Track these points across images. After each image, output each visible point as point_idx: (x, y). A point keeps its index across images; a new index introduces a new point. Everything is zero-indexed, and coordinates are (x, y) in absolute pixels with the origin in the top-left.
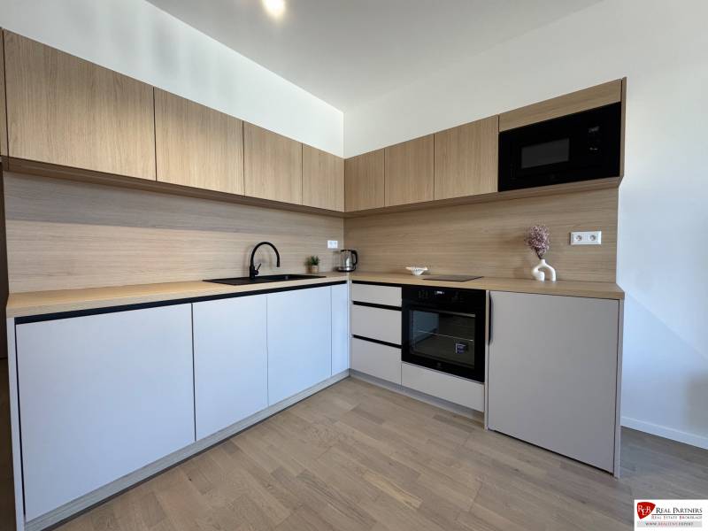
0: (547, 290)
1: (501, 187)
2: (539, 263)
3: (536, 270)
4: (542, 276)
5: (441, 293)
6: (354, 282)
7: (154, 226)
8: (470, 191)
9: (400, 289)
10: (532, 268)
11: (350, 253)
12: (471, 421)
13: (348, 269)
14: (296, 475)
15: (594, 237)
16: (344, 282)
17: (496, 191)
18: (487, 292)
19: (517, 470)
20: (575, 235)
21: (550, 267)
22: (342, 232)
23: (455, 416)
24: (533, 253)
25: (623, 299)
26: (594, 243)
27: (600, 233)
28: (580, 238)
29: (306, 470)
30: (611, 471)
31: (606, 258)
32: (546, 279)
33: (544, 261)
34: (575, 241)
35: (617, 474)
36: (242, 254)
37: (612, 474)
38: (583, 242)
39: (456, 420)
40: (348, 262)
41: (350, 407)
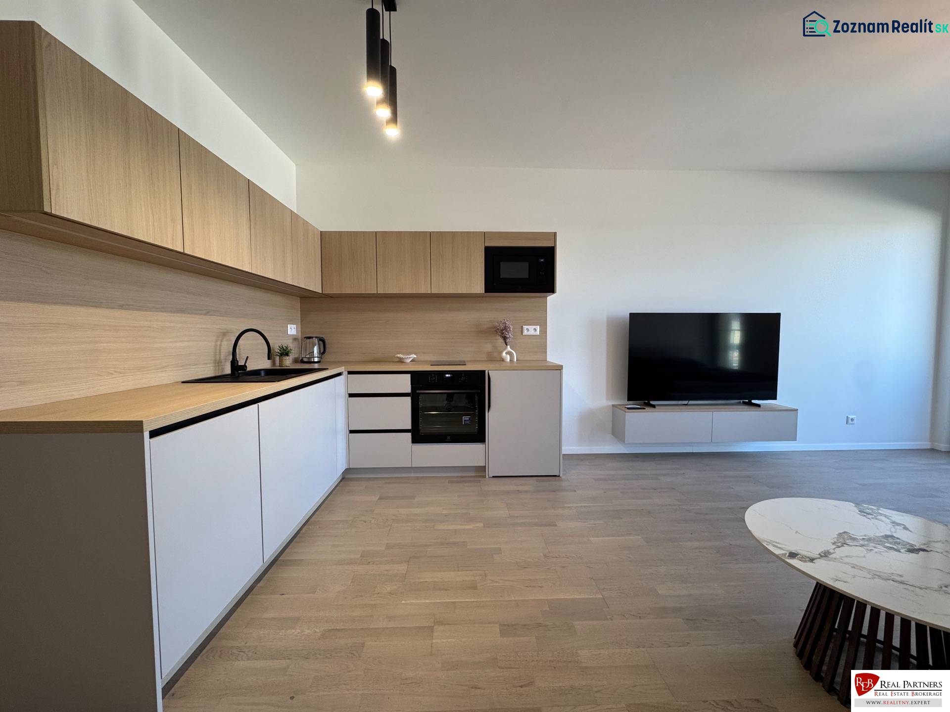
0: (512, 367)
1: (487, 289)
2: (506, 348)
3: (504, 354)
4: (508, 358)
5: (449, 375)
6: (350, 373)
7: (121, 307)
8: (463, 289)
9: (409, 376)
10: (501, 352)
11: (316, 341)
12: (476, 476)
13: (316, 360)
14: (383, 549)
15: (535, 330)
16: (339, 374)
17: (484, 292)
18: (487, 372)
19: (518, 491)
20: (525, 327)
21: (512, 351)
22: (298, 314)
23: (462, 477)
24: (501, 340)
25: (562, 369)
26: (535, 334)
27: (538, 327)
28: (528, 330)
29: (387, 543)
30: (557, 474)
31: (540, 344)
32: (510, 360)
33: (509, 346)
34: (525, 333)
35: (561, 475)
36: (213, 344)
37: (559, 476)
38: (529, 333)
39: (464, 479)
40: (316, 349)
41: (375, 498)
